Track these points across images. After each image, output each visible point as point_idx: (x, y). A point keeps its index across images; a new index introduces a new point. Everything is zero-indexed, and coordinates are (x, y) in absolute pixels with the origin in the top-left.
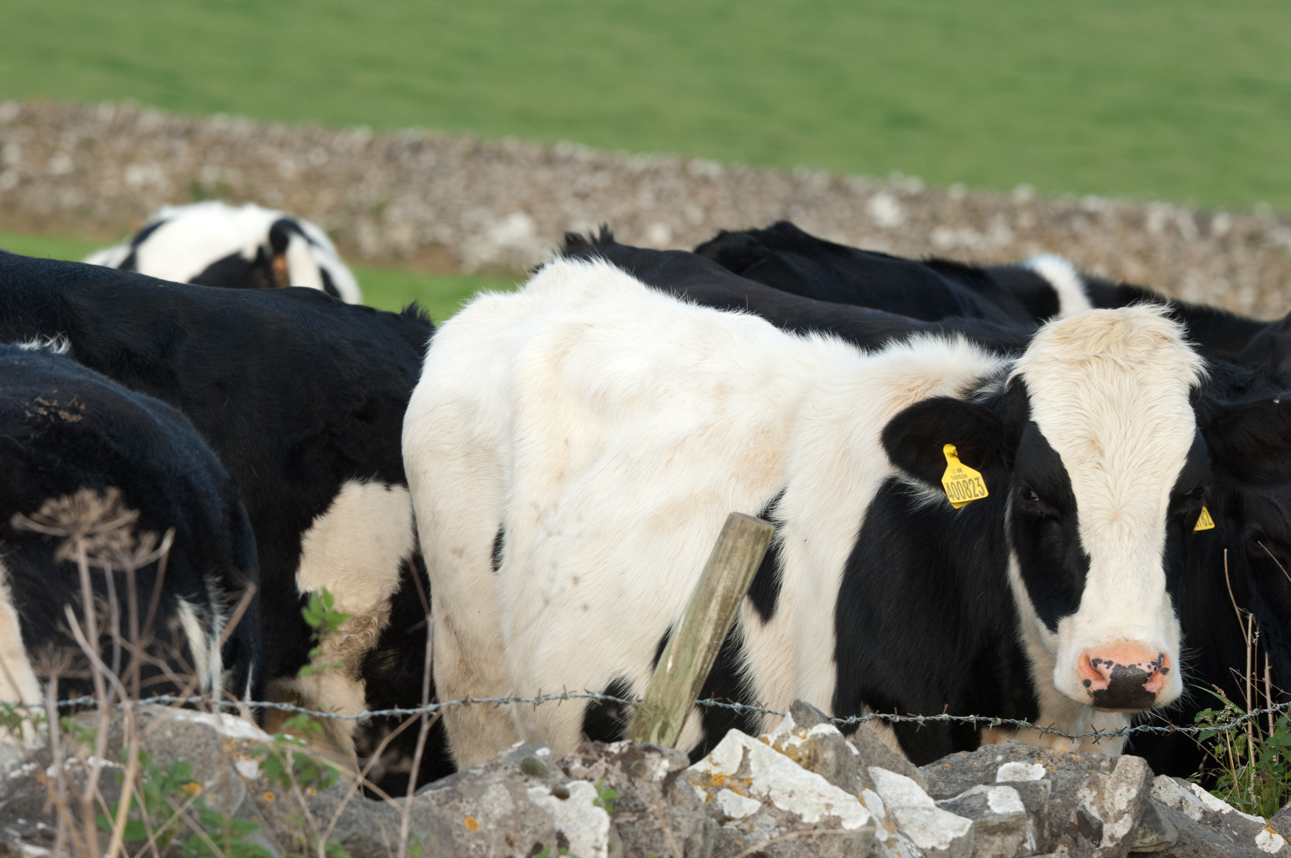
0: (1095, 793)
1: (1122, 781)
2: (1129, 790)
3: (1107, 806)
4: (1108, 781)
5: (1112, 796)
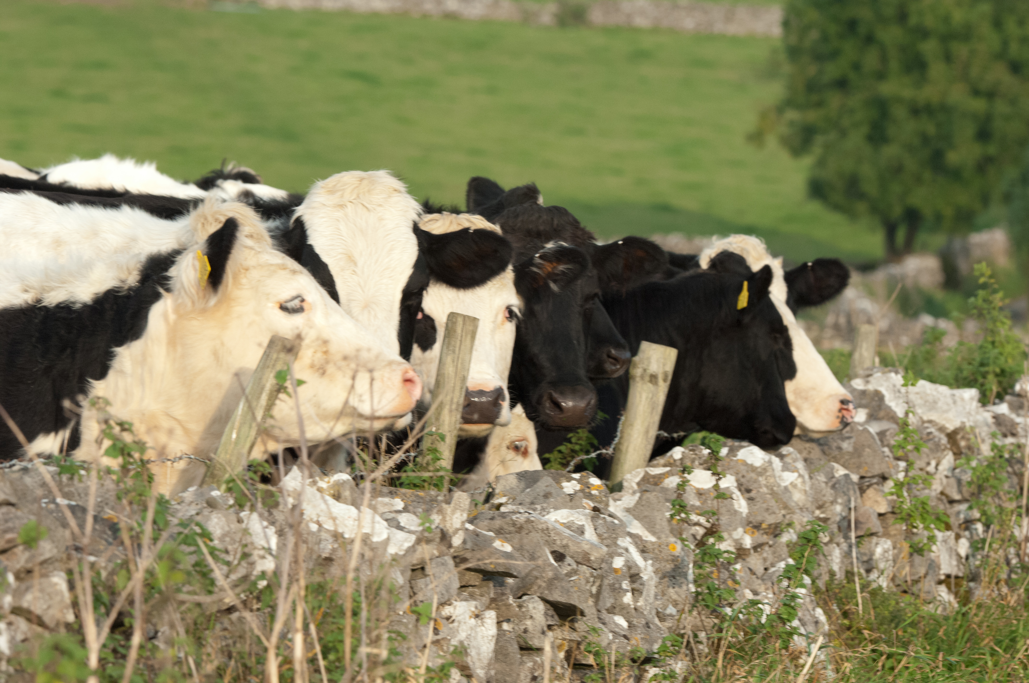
0: (440, 517)
1: (457, 509)
2: (462, 515)
3: (448, 525)
4: (448, 509)
5: (451, 519)
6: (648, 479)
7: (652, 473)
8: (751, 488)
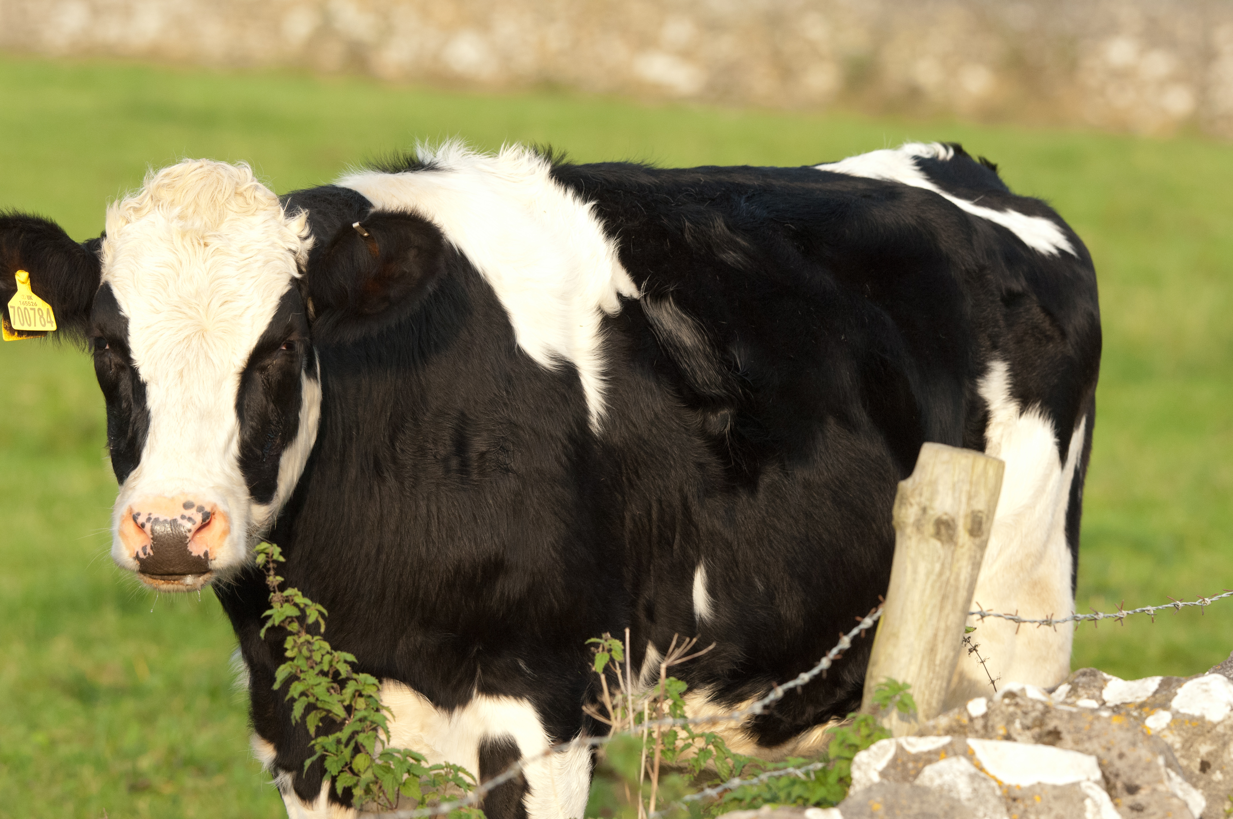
6: (904, 764)
7: (913, 750)
8: (1138, 782)
